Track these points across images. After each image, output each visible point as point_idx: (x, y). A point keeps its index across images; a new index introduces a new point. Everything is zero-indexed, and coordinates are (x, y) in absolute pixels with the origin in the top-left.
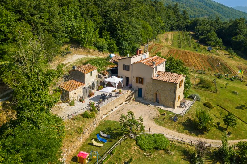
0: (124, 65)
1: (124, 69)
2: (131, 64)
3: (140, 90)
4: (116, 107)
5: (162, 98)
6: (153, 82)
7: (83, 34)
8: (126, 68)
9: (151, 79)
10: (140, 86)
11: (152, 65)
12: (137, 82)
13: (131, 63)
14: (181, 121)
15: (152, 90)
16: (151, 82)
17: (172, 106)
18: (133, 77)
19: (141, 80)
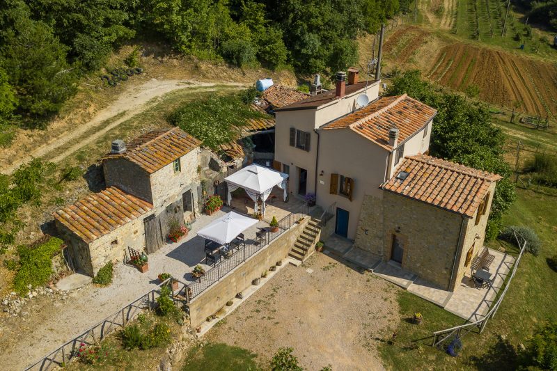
0: (292, 130)
1: (292, 144)
2: (316, 131)
3: (343, 216)
4: (254, 283)
5: (412, 253)
6: (384, 197)
7: (178, 14)
8: (301, 140)
9: (381, 188)
10: (343, 202)
11: (385, 142)
12: (333, 191)
13: (317, 127)
14: (474, 350)
15: (381, 221)
16: (380, 195)
17: (445, 283)
18: (319, 172)
19: (344, 186)
